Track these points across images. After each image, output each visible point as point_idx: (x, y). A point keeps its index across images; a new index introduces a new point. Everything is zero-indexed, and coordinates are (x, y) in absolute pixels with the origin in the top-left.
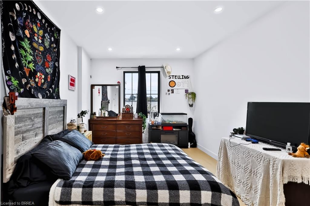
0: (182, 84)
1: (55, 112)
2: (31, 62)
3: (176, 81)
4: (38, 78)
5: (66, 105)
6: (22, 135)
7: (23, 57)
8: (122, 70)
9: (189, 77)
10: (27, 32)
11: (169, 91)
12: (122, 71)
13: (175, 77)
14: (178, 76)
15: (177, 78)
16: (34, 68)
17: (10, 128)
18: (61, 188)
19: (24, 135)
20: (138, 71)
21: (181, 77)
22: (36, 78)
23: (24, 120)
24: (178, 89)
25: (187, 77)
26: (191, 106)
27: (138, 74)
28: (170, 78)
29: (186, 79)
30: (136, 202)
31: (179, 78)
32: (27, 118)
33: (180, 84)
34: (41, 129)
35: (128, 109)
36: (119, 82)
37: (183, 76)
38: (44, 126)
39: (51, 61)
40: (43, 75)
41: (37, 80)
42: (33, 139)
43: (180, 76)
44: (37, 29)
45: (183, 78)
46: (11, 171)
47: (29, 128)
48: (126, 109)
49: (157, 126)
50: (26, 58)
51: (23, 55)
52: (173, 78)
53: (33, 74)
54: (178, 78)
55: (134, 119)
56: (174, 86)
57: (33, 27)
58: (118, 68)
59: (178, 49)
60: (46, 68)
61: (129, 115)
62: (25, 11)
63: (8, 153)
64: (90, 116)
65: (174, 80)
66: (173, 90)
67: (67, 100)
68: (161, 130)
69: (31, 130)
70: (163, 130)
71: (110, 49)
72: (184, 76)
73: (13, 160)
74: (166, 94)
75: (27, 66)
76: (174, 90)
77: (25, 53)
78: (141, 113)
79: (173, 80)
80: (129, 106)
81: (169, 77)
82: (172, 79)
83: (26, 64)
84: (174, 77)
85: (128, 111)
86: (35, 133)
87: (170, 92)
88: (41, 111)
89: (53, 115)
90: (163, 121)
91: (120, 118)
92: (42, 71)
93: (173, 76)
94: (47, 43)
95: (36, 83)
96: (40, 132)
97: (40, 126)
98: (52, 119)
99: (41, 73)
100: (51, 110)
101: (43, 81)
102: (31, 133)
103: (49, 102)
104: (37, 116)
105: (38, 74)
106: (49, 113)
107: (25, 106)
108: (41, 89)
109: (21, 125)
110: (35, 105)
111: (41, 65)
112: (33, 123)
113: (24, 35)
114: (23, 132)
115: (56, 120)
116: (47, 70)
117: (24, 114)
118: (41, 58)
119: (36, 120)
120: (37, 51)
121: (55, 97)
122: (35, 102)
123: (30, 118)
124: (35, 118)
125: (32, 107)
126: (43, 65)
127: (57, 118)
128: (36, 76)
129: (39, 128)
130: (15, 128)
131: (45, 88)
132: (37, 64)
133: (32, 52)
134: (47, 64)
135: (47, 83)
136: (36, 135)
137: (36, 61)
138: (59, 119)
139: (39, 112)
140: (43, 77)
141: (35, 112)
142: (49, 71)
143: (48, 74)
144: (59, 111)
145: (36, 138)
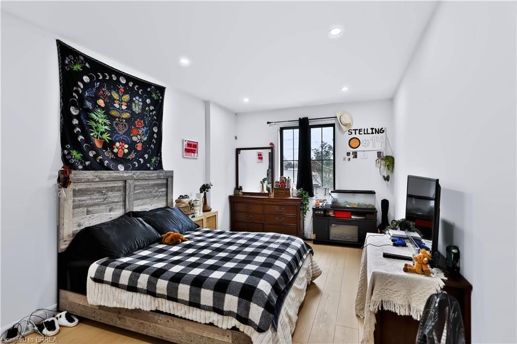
0: (371, 142)
1: (148, 185)
2: (104, 133)
3: (362, 137)
4: (117, 148)
5: (172, 177)
6: (86, 209)
7: (94, 129)
8: (276, 126)
9: (384, 131)
10: (101, 102)
11: (348, 154)
12: (277, 128)
13: (360, 131)
14: (364, 129)
15: (362, 132)
16: (110, 139)
17: (65, 200)
18: (98, 265)
19: (90, 209)
20: (298, 125)
21: (370, 131)
22: (114, 148)
23: (88, 193)
24: (364, 151)
25: (381, 131)
26: (387, 179)
27: (298, 130)
28: (350, 133)
29: (378, 133)
30: (156, 293)
31: (366, 132)
32: (95, 191)
33: (367, 142)
34: (121, 203)
35: (283, 182)
36: (271, 144)
37: (372, 129)
38: (125, 201)
39: (143, 127)
40: (125, 144)
41: (115, 150)
42: (105, 213)
43: (367, 129)
44: (119, 95)
45: (372, 133)
46: (68, 243)
47: (98, 202)
48: (280, 183)
49: (325, 210)
50: (98, 129)
51: (94, 127)
52: (355, 134)
53: (108, 145)
54: (365, 134)
55: (291, 198)
56: (356, 146)
57: (111, 95)
58: (270, 123)
59: (345, 89)
60: (133, 136)
61: (284, 191)
62: (98, 80)
63: (63, 225)
64: (234, 191)
65: (357, 136)
66: (356, 153)
67: (173, 171)
68: (333, 217)
69: (101, 204)
70: (334, 217)
71: (246, 100)
72: (376, 130)
73: (71, 232)
74: (344, 159)
75: (100, 137)
76: (358, 153)
77: (96, 124)
78: (302, 189)
79: (355, 136)
80: (285, 178)
81: (349, 131)
82: (353, 136)
83: (98, 135)
84: (357, 132)
85: (282, 186)
86: (109, 207)
87: (351, 156)
88: (121, 184)
89: (144, 189)
90: (335, 202)
91: (272, 196)
92: (124, 140)
93: (355, 130)
94: (137, 107)
95: (116, 154)
96: (119, 207)
97: (119, 200)
98: (142, 194)
99: (122, 143)
100: (139, 183)
101: (126, 151)
102: (102, 207)
103: (134, 174)
104: (112, 189)
105: (118, 144)
106: (135, 186)
107: (88, 179)
108: (124, 160)
109: (84, 198)
110: (108, 178)
111: (124, 134)
112: (105, 196)
113: (96, 106)
114: (88, 206)
115: (150, 195)
116: (134, 139)
117: (89, 187)
118: (125, 126)
119: (110, 193)
120: (117, 119)
121: (152, 168)
122: (107, 174)
123: (99, 191)
124: (108, 191)
125: (102, 180)
126: (128, 133)
127: (151, 192)
128: (114, 146)
129: (117, 202)
130: (74, 201)
131: (133, 159)
132: (117, 133)
133: (108, 122)
134: (134, 131)
135: (134, 152)
136: (110, 210)
137: (115, 130)
138: (157, 193)
139: (116, 185)
140: (126, 146)
141: (107, 186)
142: (138, 139)
143: (135, 142)
144: (156, 184)
145: (112, 213)
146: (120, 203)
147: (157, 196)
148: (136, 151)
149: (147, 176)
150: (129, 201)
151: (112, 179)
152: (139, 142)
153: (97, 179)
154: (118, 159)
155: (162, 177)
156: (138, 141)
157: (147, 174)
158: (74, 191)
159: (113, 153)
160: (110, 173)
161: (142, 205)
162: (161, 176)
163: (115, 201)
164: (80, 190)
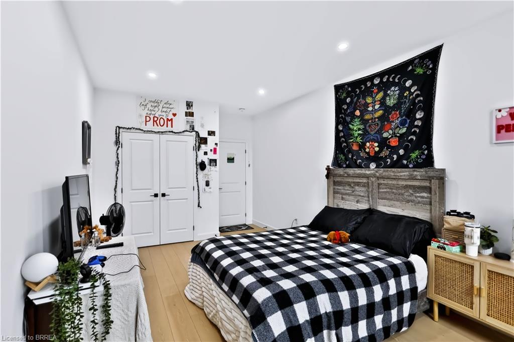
1: (397, 186)
2: (358, 137)
4: (368, 148)
6: (341, 196)
10: (358, 113)
16: (361, 141)
19: (344, 196)
22: (366, 149)
23: (342, 185)
32: (346, 184)
40: (375, 142)
41: (367, 150)
42: (353, 203)
44: (373, 97)
47: (349, 192)
50: (354, 136)
51: (352, 134)
53: (362, 146)
57: (366, 101)
60: (384, 133)
62: (356, 96)
67: (445, 170)
69: (351, 195)
75: (356, 141)
77: (352, 131)
86: (356, 199)
88: (364, 180)
89: (392, 189)
92: (374, 139)
94: (392, 99)
95: (368, 153)
96: (364, 201)
97: (365, 195)
98: (390, 194)
99: (372, 142)
100: (385, 182)
101: (377, 149)
102: (351, 198)
103: (377, 172)
104: (358, 184)
105: (368, 144)
106: (379, 184)
107: (341, 175)
108: (376, 158)
109: (339, 188)
110: (353, 174)
111: (376, 133)
112: (353, 189)
113: (353, 116)
114: (342, 194)
115: (400, 197)
116: (385, 135)
117: (342, 180)
118: (378, 125)
119: (357, 187)
120: (370, 121)
121: (411, 166)
122: (352, 171)
123: (349, 184)
124: (355, 186)
125: (349, 176)
126: (380, 132)
127: (403, 194)
128: (366, 147)
129: (362, 196)
130: (334, 189)
131: (386, 156)
132: (369, 134)
133: (362, 127)
134: (387, 127)
135: (387, 149)
136: (358, 202)
137: (367, 132)
138: (413, 198)
139: (361, 181)
140: (376, 144)
141: (355, 181)
142: (390, 134)
143: (387, 139)
144: (410, 185)
145: (358, 204)
146: (365, 198)
147: (412, 201)
148: (389, 147)
149: (393, 174)
150: (372, 198)
151: (356, 175)
152: (392, 137)
153: (346, 175)
154: (371, 158)
155: (419, 178)
156: (390, 136)
157: (393, 172)
158: (334, 181)
159: (366, 153)
160: (355, 171)
161: (390, 207)
162: (416, 176)
163: (362, 195)
164: (338, 181)
